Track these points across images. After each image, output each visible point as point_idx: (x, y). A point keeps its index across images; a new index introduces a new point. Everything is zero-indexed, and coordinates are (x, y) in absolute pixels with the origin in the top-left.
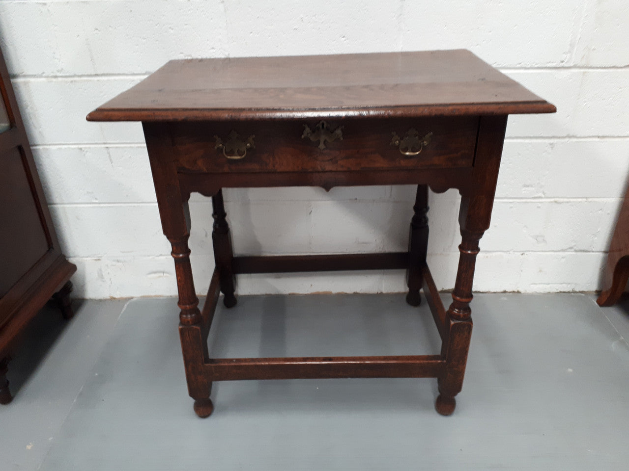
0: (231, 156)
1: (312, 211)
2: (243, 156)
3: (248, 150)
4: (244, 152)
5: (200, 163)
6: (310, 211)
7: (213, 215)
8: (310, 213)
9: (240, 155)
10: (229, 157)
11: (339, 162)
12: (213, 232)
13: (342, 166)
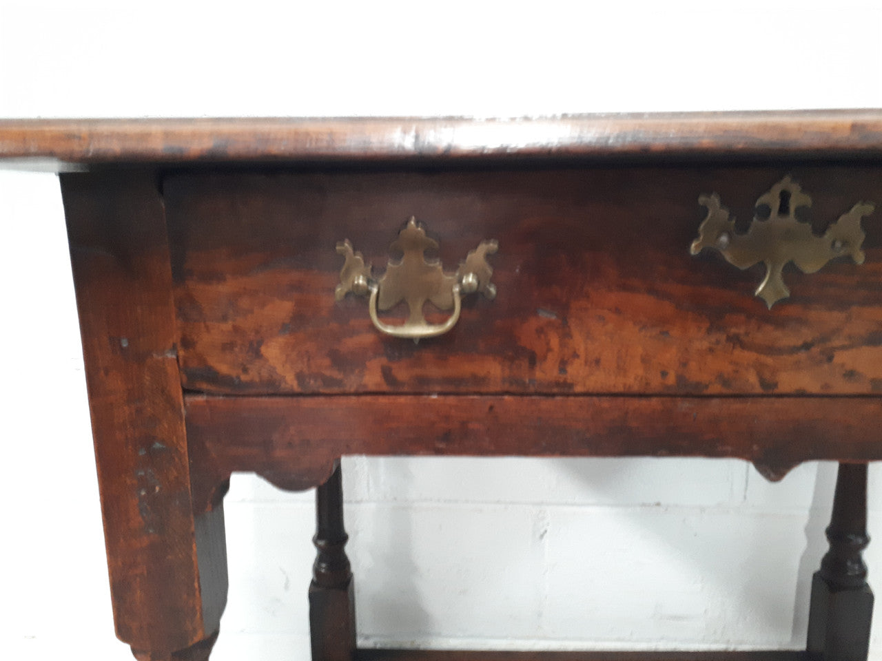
0: (395, 324)
1: (546, 531)
2: (450, 323)
3: (470, 298)
4: (451, 311)
5: (273, 351)
6: (542, 531)
7: (316, 540)
8: (542, 536)
9: (430, 323)
10: (390, 330)
11: (841, 358)
12: (313, 583)
13: (850, 375)
